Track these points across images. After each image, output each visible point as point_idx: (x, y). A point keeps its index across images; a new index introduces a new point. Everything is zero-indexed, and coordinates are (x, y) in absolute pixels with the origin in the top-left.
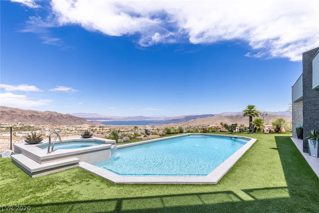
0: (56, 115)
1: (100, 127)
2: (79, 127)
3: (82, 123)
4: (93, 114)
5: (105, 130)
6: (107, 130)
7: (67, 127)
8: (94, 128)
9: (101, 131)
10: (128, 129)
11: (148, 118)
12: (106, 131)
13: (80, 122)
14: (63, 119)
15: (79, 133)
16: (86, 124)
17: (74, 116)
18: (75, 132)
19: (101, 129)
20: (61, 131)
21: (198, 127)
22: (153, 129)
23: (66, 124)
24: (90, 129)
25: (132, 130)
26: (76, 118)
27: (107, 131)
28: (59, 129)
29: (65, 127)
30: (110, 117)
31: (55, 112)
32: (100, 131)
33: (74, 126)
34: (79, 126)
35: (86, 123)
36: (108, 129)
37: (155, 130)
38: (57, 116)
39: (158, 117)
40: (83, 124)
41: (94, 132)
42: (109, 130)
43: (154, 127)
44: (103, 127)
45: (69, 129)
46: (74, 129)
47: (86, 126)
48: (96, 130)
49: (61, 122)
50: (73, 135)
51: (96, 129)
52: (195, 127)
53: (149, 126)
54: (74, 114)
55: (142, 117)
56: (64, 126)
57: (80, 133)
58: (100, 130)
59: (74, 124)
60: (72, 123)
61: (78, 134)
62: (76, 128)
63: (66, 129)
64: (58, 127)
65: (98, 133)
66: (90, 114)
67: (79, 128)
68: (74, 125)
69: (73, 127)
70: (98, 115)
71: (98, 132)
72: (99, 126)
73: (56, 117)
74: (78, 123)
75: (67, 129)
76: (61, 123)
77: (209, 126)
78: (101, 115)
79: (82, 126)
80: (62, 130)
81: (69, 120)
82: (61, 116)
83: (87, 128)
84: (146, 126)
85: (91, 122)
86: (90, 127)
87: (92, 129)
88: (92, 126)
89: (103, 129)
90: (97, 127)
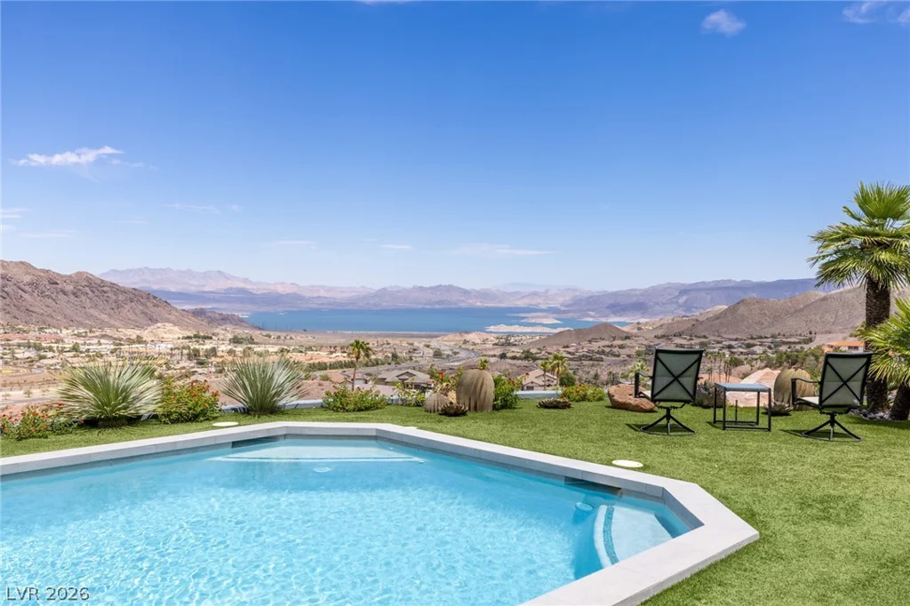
0: (27, 279)
1: (236, 341)
2: (134, 337)
3: (153, 320)
4: (206, 275)
6: (268, 353)
7: (79, 335)
8: (208, 346)
9: (238, 361)
11: (484, 295)
13: (143, 313)
14: (61, 296)
16: (169, 326)
17: (112, 285)
19: (239, 349)
20: (44, 357)
21: (749, 346)
22: (503, 356)
23: (71, 322)
24: (185, 352)
25: (395, 356)
26: (124, 291)
27: (271, 358)
28: (38, 348)
29: (68, 336)
30: (288, 291)
31: (22, 263)
32: (230, 358)
33: (108, 332)
34: (133, 333)
35: (173, 318)
36: (276, 349)
37: (514, 358)
38: (30, 284)
39: (535, 294)
40: (157, 321)
41: (201, 364)
43: (509, 344)
44: (252, 341)
45: (83, 348)
46: (107, 346)
47: (170, 332)
48: (215, 355)
49: (49, 311)
51: (213, 352)
52: (730, 347)
53: (485, 336)
55: (450, 288)
56: (65, 331)
59: (112, 322)
60: (104, 317)
62: (118, 342)
63: (68, 346)
64: (32, 337)
65: (222, 371)
66: (190, 274)
67: (131, 341)
68: (111, 326)
69: (103, 336)
70: (227, 278)
71: (224, 363)
72: (230, 336)
73: (27, 288)
74: (131, 316)
75: (75, 348)
76: (49, 319)
77: (810, 340)
78: (246, 280)
79: (146, 334)
80: (50, 354)
81: (88, 304)
82: (49, 285)
83: (170, 346)
84: (467, 337)
85: (199, 313)
86: (189, 338)
87: (192, 348)
88: (195, 336)
89: (250, 348)
90: (223, 340)
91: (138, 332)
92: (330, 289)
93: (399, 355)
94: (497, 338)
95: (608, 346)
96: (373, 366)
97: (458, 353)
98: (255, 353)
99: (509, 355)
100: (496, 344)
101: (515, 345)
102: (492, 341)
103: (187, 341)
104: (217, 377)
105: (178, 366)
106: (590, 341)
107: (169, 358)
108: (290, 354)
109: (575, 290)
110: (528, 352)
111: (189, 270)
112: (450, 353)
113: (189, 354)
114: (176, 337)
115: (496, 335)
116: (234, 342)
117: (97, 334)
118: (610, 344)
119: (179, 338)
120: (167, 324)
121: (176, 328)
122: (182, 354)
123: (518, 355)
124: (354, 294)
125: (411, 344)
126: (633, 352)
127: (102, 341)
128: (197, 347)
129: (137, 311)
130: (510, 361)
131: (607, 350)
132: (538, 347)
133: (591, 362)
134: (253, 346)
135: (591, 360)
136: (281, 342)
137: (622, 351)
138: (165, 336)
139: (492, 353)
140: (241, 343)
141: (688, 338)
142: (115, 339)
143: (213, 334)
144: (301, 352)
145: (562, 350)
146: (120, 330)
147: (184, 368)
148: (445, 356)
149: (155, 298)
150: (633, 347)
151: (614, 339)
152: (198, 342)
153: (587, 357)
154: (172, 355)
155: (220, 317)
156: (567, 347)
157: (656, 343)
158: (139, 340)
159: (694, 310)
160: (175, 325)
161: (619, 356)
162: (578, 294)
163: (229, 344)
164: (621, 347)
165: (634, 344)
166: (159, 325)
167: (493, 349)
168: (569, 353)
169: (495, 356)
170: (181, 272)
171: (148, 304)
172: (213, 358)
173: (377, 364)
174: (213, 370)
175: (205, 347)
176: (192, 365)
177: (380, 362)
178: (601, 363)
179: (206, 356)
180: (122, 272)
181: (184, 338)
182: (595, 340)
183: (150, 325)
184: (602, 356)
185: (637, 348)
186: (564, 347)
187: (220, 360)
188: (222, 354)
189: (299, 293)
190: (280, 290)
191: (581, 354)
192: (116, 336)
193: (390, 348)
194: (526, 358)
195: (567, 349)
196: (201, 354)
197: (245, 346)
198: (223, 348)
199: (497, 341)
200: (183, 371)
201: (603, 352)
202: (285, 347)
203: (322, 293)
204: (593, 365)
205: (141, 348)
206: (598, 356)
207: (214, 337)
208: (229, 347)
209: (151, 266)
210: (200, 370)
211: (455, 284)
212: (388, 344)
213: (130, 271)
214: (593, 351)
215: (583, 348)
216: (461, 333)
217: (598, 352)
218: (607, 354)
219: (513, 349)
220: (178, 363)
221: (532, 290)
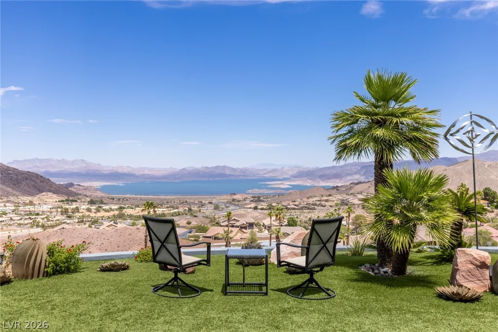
1: (92, 202)
2: (27, 202)
4: (73, 162)
5: (106, 211)
6: (111, 210)
8: (74, 206)
9: (93, 215)
10: (177, 208)
12: (107, 214)
13: (34, 186)
15: (22, 222)
16: (50, 194)
17: (15, 170)
18: (11, 219)
19: (93, 208)
22: (256, 208)
24: (60, 210)
25: (190, 210)
26: (22, 173)
27: (111, 213)
30: (125, 171)
32: (88, 213)
33: (12, 198)
34: (27, 199)
35: (52, 189)
36: (116, 207)
37: (262, 209)
39: (275, 170)
40: (43, 191)
41: (69, 217)
42: (116, 213)
43: (260, 201)
44: (102, 202)
46: (10, 207)
47: (50, 198)
48: (78, 212)
50: (5, 228)
51: (77, 210)
53: (246, 196)
54: (17, 161)
55: (224, 167)
57: (26, 222)
58: (89, 210)
59: (15, 192)
60: (9, 189)
61: (20, 224)
62: (17, 205)
65: (82, 221)
66: (64, 162)
67: (25, 204)
68: (14, 195)
69: (8, 202)
71: (83, 216)
72: (88, 199)
74: (26, 188)
78: (99, 165)
79: (35, 199)
83: (50, 207)
84: (235, 197)
86: (62, 201)
87: (64, 207)
88: (67, 200)
89: (101, 207)
90: (84, 202)
91: (30, 198)
92: (151, 170)
93: (193, 208)
94: (253, 197)
95: (319, 201)
96: (177, 216)
97: (229, 207)
98: (103, 210)
99: (260, 207)
100: (252, 201)
101: (264, 201)
102: (249, 199)
103: (61, 203)
104: (79, 225)
105: (55, 219)
106: (308, 198)
107: (49, 214)
108: (125, 210)
109: (298, 167)
110: (271, 205)
111: (63, 159)
112: (224, 207)
113: (61, 212)
114: (54, 200)
115: (252, 196)
116: (91, 203)
117: (4, 200)
118: (320, 199)
119: (56, 202)
120: (49, 193)
121: (55, 196)
122: (57, 212)
123: (265, 207)
124: (166, 172)
125: (201, 202)
126: (333, 204)
127: (7, 204)
128: (67, 207)
129: (30, 185)
130: (260, 211)
131: (318, 203)
132: (277, 202)
133: (308, 211)
134: (102, 205)
135: (309, 209)
136: (121, 202)
137: (327, 204)
138: (47, 200)
139: (249, 206)
140: (95, 203)
141: (366, 194)
142: (16, 203)
143: (78, 199)
144: (132, 208)
145: (291, 203)
146: (19, 197)
147: (58, 220)
148: (220, 209)
149: (41, 177)
150: (333, 201)
151: (322, 196)
152: (68, 203)
153: (306, 207)
154: (51, 212)
155: (83, 188)
156: (295, 202)
157: (347, 198)
158: (31, 203)
159: (370, 178)
160: (54, 193)
161: (325, 206)
162: (301, 169)
163: (88, 205)
164: (327, 201)
165: (334, 199)
166: (44, 193)
167: (250, 204)
168: (295, 205)
169: (251, 208)
170: (58, 161)
171: (37, 181)
172: (77, 213)
173: (179, 215)
174: (77, 221)
175: (72, 207)
176: (64, 218)
177: (181, 213)
178: (314, 211)
179: (73, 212)
180: (21, 161)
181: (59, 202)
182: (311, 197)
183: (38, 194)
184: (315, 207)
185: (336, 202)
186: (293, 202)
187: (81, 214)
188: (83, 211)
189: (133, 172)
190: (120, 170)
191: (302, 206)
192: (16, 201)
193: (187, 204)
194: (270, 209)
195: (294, 203)
196: (69, 211)
197: (97, 206)
198: (84, 207)
199: (252, 199)
200: (58, 222)
201: (315, 205)
202: (123, 206)
203: (146, 172)
204: (309, 212)
205: (31, 208)
206: (313, 206)
207: (78, 200)
208: (88, 206)
209: (39, 158)
210: (68, 221)
211: (227, 165)
212: (186, 202)
213: (26, 160)
214: (309, 204)
215: (303, 202)
216: (231, 194)
217: (313, 205)
218: (318, 205)
219: (262, 203)
220: (55, 217)
221: (273, 168)
